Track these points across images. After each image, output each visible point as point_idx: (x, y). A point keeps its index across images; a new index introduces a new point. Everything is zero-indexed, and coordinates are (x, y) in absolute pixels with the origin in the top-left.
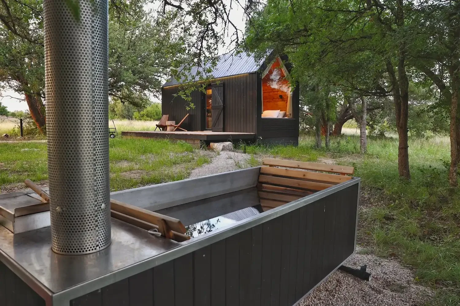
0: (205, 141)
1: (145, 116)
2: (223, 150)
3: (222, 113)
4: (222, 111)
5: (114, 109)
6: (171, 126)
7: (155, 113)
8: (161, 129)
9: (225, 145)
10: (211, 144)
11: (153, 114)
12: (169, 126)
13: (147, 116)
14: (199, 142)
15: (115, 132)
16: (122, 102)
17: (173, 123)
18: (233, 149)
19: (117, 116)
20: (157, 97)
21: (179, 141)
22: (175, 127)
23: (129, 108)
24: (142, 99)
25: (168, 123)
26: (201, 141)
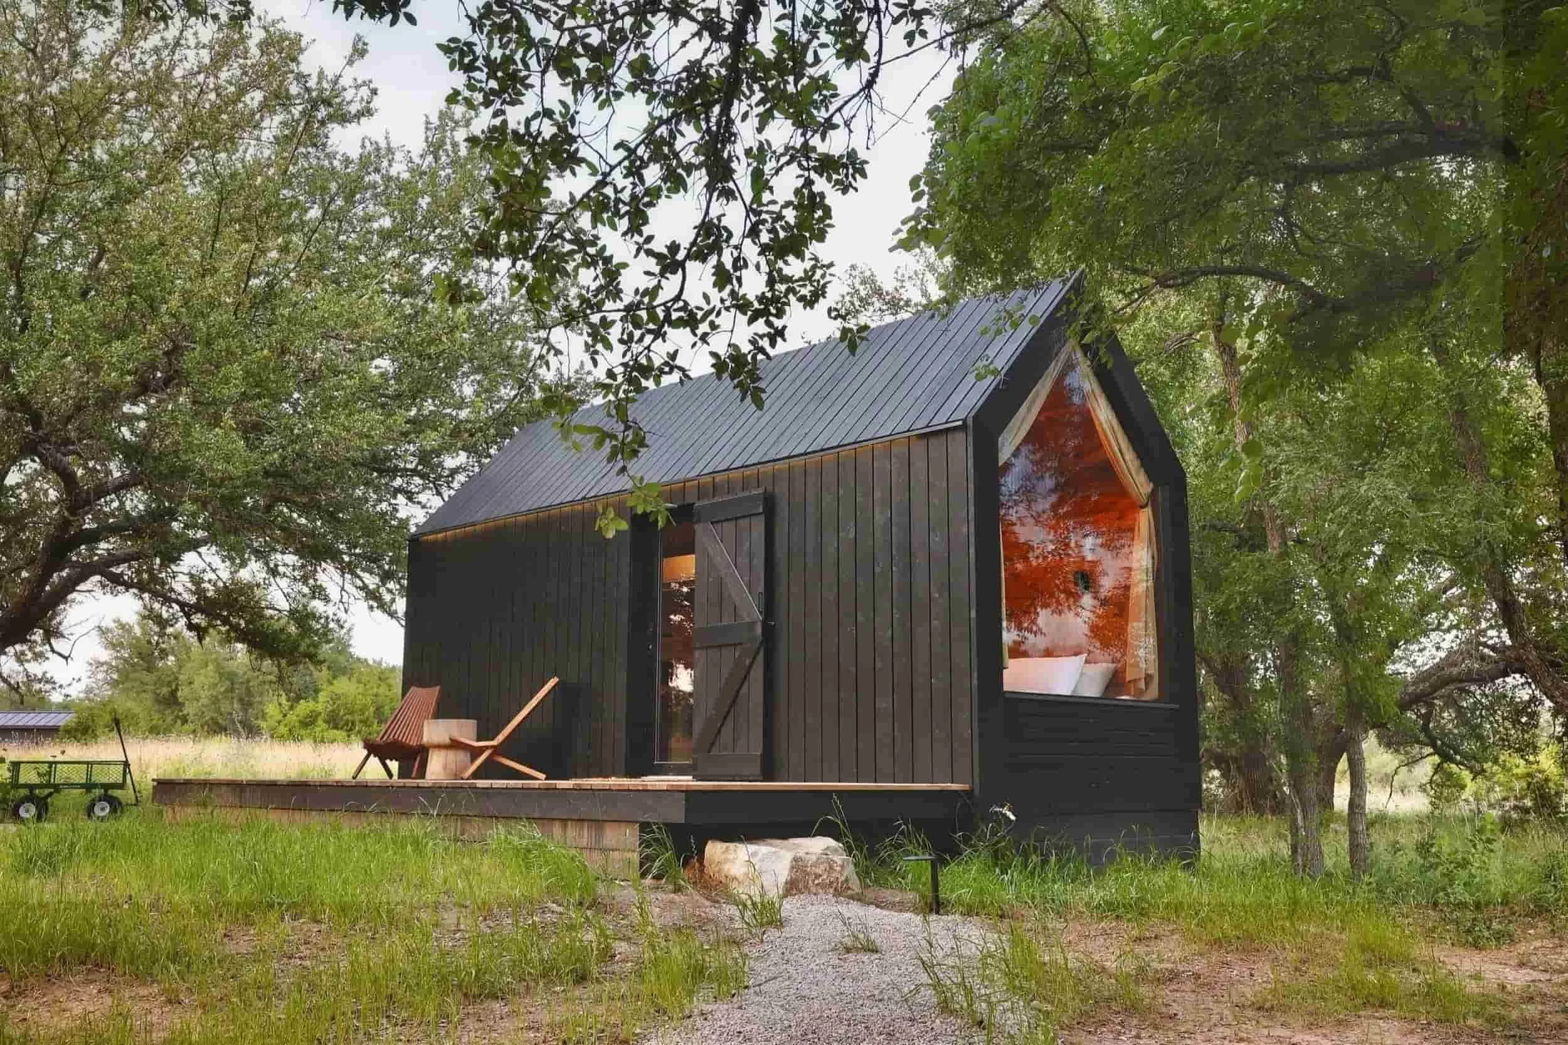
0: (671, 827)
1: (320, 722)
2: (792, 887)
3: (757, 673)
4: (761, 657)
5: (173, 693)
6: (455, 745)
7: (372, 709)
8: (394, 765)
9: (801, 853)
10: (714, 849)
11: (364, 709)
12: (439, 747)
13: (334, 721)
14: (629, 836)
15: (121, 786)
16: (191, 627)
17: (464, 730)
18: (855, 885)
19: (189, 727)
20: (382, 605)
21: (498, 832)
22: (475, 753)
23: (248, 689)
24: (302, 617)
25: (435, 731)
26: (645, 827)
